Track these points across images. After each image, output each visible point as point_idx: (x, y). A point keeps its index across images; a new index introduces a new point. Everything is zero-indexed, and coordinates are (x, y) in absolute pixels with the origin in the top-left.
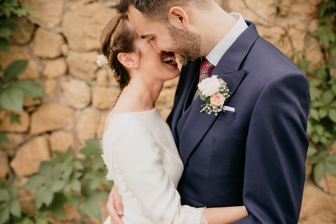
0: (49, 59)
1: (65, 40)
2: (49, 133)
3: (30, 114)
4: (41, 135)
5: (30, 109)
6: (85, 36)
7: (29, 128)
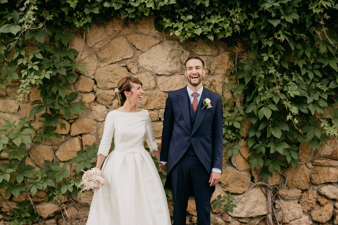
0: (86, 92)
1: (96, 83)
2: (81, 135)
3: (71, 124)
4: (76, 136)
5: (70, 121)
6: (109, 81)
7: (69, 133)
